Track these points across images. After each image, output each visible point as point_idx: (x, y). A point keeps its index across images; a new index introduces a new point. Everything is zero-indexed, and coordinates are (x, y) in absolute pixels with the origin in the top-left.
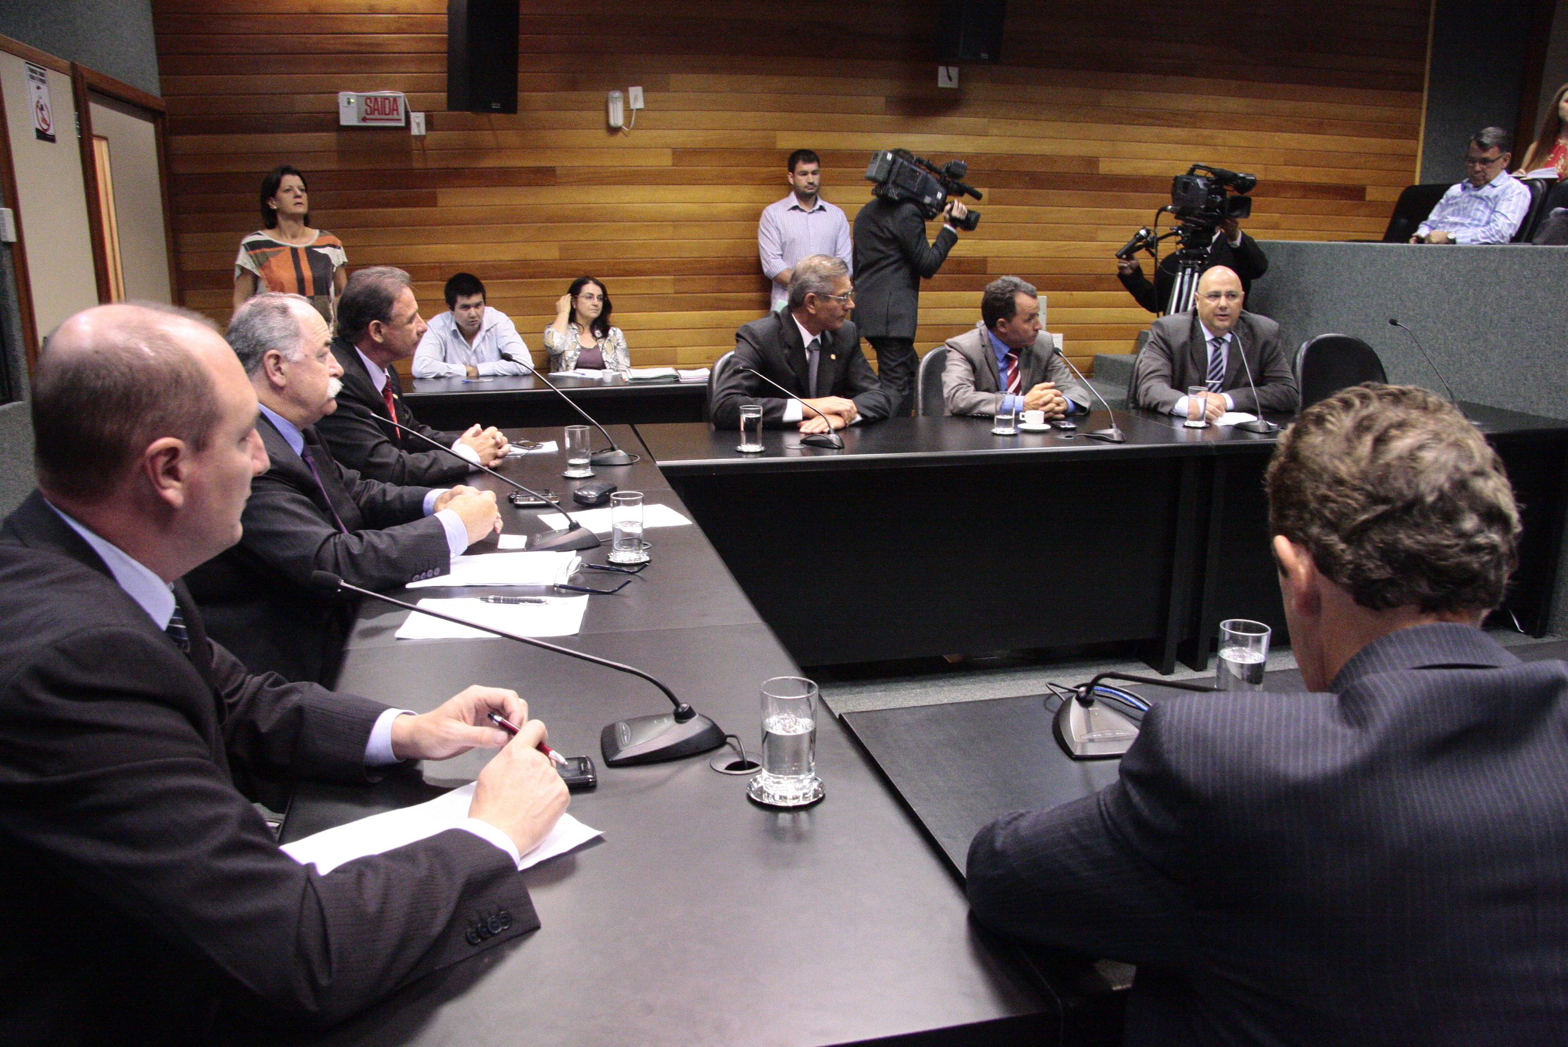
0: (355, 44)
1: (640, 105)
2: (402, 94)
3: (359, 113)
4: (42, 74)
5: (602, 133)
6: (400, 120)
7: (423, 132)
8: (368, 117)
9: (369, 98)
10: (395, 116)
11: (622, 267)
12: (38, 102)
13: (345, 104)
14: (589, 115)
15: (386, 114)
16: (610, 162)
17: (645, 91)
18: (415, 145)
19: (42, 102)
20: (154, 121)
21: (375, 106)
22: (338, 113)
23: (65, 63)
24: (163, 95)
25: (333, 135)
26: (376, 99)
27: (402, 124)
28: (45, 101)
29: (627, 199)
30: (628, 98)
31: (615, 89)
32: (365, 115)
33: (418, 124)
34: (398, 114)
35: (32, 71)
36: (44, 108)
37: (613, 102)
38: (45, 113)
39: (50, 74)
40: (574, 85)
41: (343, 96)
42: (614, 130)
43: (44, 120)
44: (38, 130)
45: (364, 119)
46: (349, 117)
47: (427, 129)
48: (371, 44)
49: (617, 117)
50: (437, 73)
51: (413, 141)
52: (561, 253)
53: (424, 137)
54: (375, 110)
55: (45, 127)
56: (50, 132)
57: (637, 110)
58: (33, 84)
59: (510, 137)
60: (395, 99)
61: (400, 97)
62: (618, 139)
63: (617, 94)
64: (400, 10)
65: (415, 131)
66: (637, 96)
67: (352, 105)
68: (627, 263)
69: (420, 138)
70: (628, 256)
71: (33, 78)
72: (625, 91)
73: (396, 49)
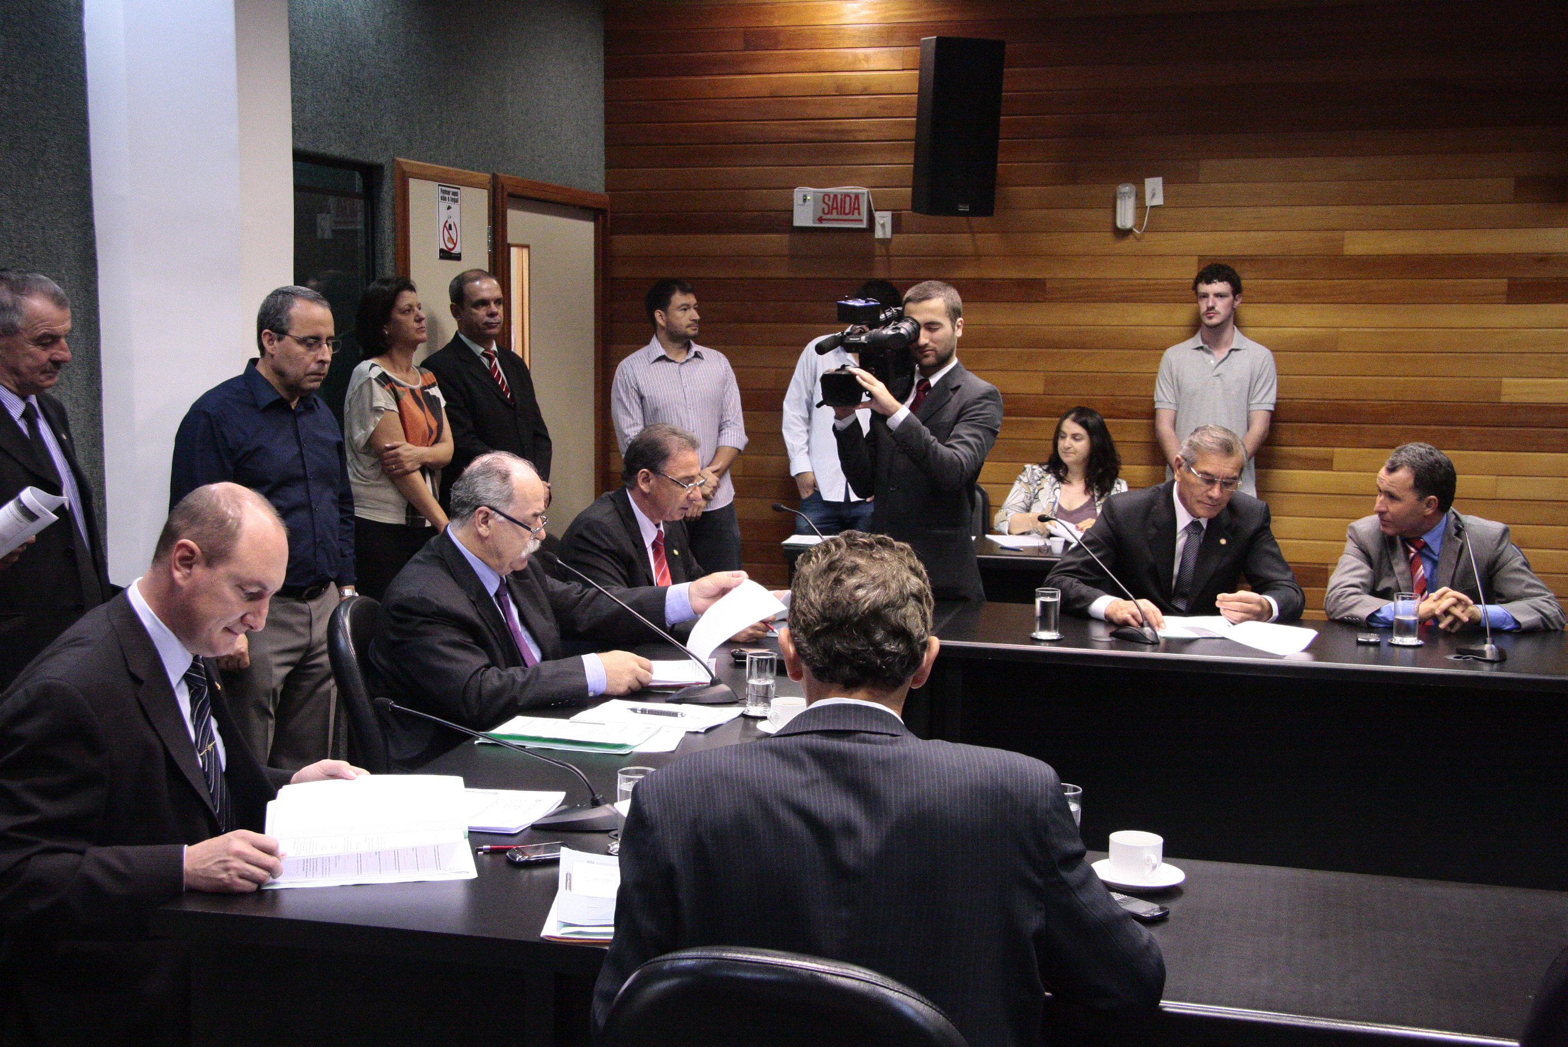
0: (818, 131)
1: (1159, 201)
2: (865, 190)
3: (815, 211)
4: (455, 194)
5: (1109, 236)
6: (861, 220)
7: (889, 235)
8: (825, 217)
9: (827, 194)
10: (856, 216)
11: (1123, 406)
12: (447, 222)
13: (801, 202)
14: (1091, 214)
15: (845, 214)
16: (1114, 272)
17: (1165, 183)
18: (879, 250)
19: (450, 222)
20: (595, 220)
21: (834, 205)
22: (791, 211)
23: (485, 177)
24: (606, 191)
25: (785, 238)
26: (835, 196)
27: (864, 225)
28: (455, 220)
29: (1133, 320)
30: (1143, 192)
31: (1126, 181)
32: (822, 215)
33: (883, 226)
34: (859, 214)
35: (444, 192)
36: (453, 227)
37: (1121, 198)
38: (453, 232)
39: (465, 192)
40: (1073, 178)
41: (798, 193)
42: (1123, 234)
43: (451, 239)
44: (441, 251)
45: (820, 220)
46: (804, 216)
47: (893, 232)
48: (836, 131)
49: (1126, 216)
50: (903, 164)
51: (877, 245)
52: (1046, 385)
53: (889, 240)
54: (833, 208)
55: (451, 246)
56: (456, 251)
57: (1152, 207)
58: (444, 205)
59: (990, 241)
60: (857, 196)
61: (863, 194)
62: (1126, 245)
63: (1126, 189)
64: (874, 90)
65: (879, 234)
66: (1155, 190)
67: (807, 203)
68: (1131, 402)
69: (884, 242)
70: (1133, 393)
71: (444, 199)
72: (1140, 183)
73: (863, 136)
